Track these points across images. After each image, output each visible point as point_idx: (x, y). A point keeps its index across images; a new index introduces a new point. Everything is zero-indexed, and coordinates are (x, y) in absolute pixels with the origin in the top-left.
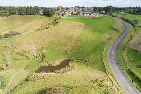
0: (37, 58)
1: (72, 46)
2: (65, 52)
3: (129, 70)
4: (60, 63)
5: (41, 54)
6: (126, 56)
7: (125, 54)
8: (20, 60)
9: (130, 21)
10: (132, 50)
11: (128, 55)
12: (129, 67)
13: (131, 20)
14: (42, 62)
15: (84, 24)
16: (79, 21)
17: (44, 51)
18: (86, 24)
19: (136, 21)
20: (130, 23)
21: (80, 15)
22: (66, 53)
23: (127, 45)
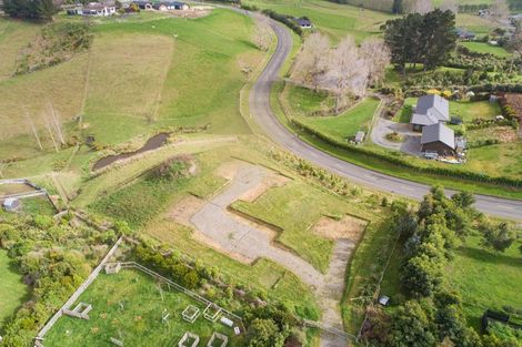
0: (70, 145)
1: (161, 102)
2: (144, 118)
3: (293, 121)
4: (144, 142)
5: (77, 134)
6: (287, 101)
7: (283, 97)
8: (21, 160)
9: (289, 20)
10: (297, 87)
11: (289, 98)
12: (291, 117)
13: (292, 18)
14: (95, 149)
15: (172, 40)
16: (154, 30)
17: (85, 126)
18: (177, 39)
19: (305, 18)
20: (290, 26)
21: (147, 9)
22: (149, 121)
23: (287, 79)
